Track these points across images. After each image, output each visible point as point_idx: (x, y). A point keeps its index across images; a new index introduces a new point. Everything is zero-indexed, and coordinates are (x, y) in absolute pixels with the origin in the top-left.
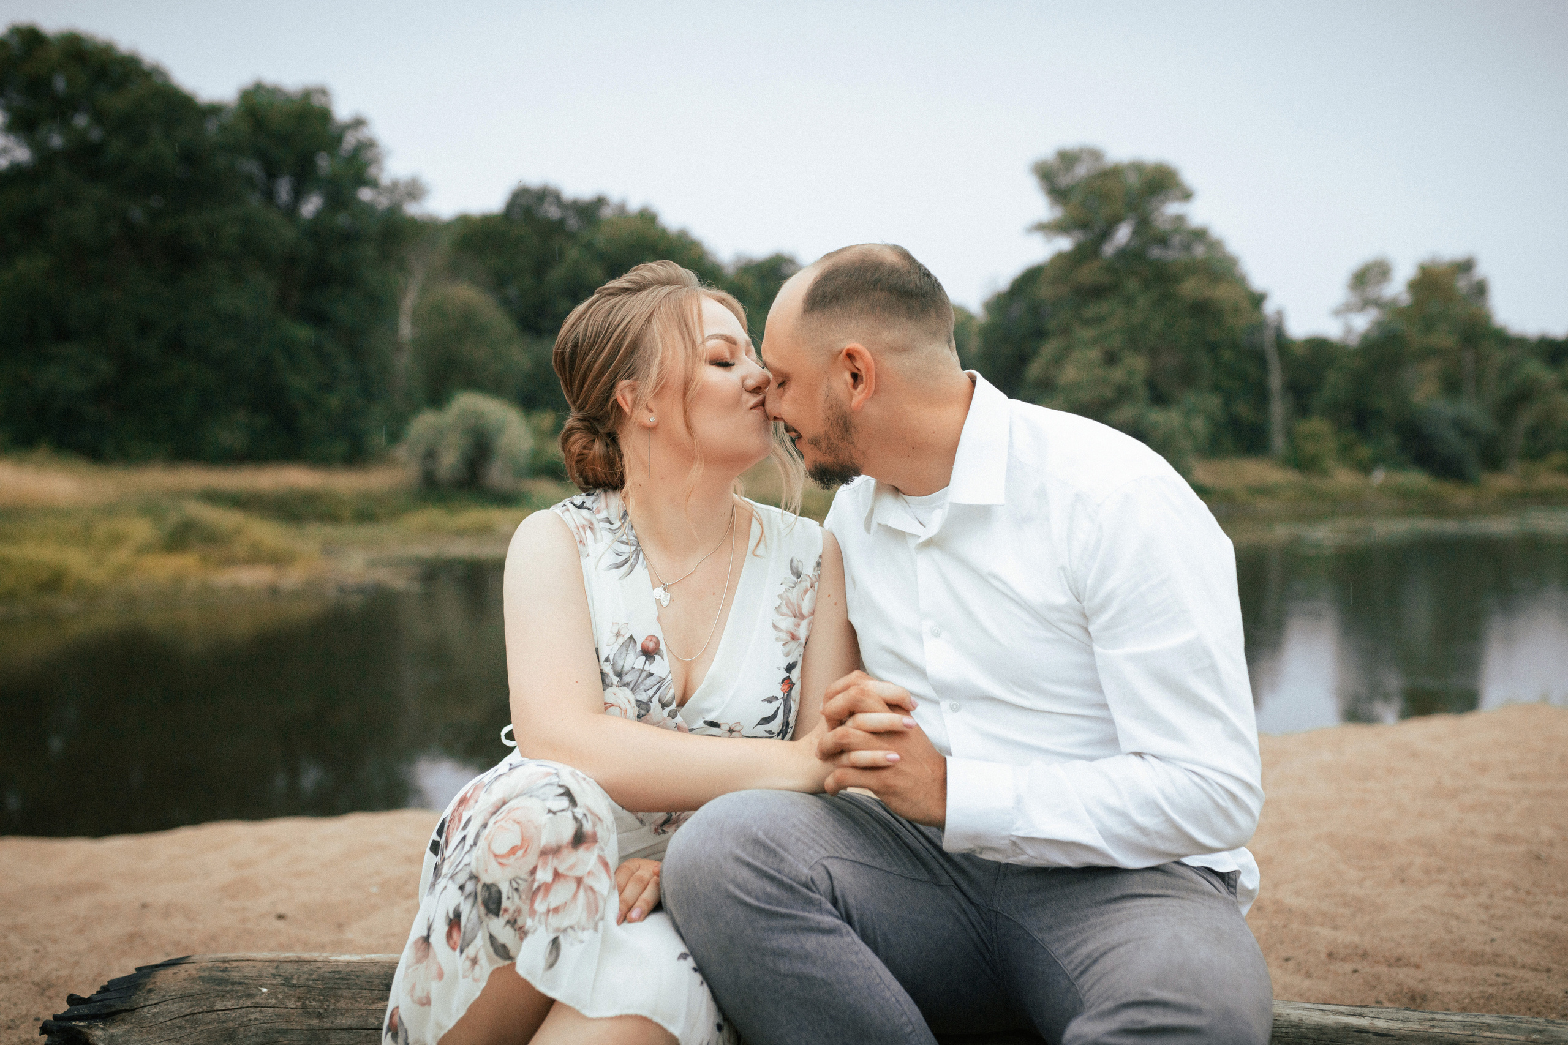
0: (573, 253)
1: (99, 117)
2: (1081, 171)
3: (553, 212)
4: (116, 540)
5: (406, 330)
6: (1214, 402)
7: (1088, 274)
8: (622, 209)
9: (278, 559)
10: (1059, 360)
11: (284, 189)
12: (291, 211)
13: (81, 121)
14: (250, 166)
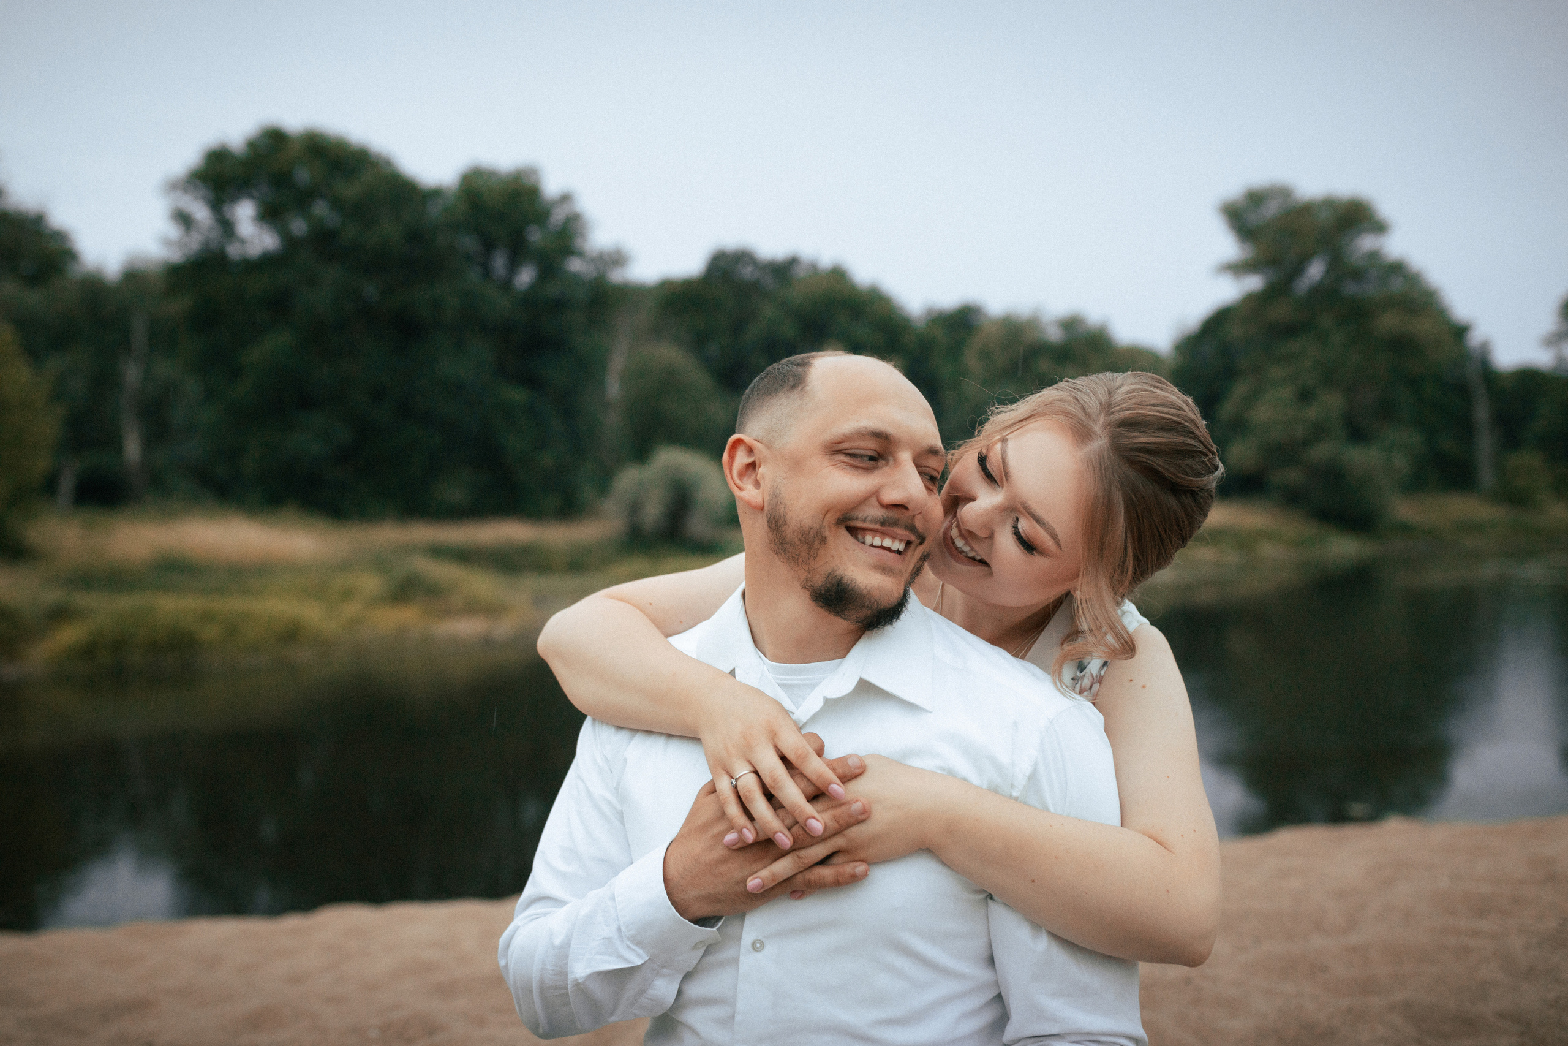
0: (768, 311)
1: (336, 203)
2: (1271, 210)
3: (747, 272)
4: (347, 594)
5: (614, 388)
6: (1414, 438)
7: (1281, 312)
8: (814, 267)
9: (492, 610)
10: (1251, 399)
11: (499, 262)
12: (507, 285)
13: (321, 209)
14: (468, 243)
